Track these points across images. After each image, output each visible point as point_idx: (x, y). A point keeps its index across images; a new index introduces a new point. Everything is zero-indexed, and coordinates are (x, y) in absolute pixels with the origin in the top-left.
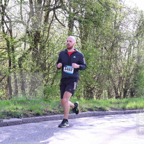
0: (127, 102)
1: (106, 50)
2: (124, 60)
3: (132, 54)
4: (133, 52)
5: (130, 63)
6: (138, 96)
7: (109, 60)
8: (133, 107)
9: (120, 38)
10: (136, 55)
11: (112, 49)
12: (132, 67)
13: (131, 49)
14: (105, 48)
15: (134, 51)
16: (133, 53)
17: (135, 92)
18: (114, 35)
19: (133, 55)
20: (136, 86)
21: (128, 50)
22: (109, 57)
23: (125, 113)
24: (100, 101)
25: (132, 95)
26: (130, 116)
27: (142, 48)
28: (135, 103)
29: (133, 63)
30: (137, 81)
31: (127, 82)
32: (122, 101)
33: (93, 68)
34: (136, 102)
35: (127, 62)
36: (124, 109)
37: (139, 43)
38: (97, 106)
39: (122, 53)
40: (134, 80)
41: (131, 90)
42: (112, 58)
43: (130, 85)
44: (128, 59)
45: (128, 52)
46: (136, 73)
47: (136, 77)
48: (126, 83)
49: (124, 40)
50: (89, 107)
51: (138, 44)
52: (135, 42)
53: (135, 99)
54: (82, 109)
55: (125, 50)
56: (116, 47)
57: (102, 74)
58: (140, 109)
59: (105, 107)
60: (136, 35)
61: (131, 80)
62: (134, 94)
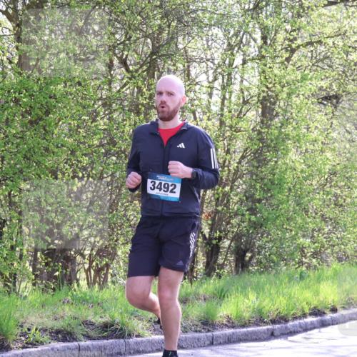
0: (221, 296)
1: (127, 70)
2: (204, 113)
3: (236, 87)
4: (242, 77)
5: (231, 127)
6: (266, 267)
7: (142, 116)
8: (247, 315)
9: (186, 18)
10: (254, 91)
11: (152, 66)
12: (239, 145)
13: (231, 65)
14: (124, 62)
15: (246, 76)
16: (242, 81)
17: (252, 251)
18: (160, 7)
19: (242, 91)
20: (256, 226)
21: (219, 70)
22: (142, 101)
23: (212, 343)
24: (105, 294)
25: (242, 265)
26: (233, 352)
27: (278, 60)
28: (252, 296)
29: (243, 125)
30: (259, 201)
31: (220, 208)
32: (201, 291)
33: (73, 152)
34: (258, 294)
35: (217, 123)
36: (207, 323)
37: (264, 38)
38: (91, 318)
39: (197, 84)
40: (249, 197)
41: (237, 240)
42: (152, 107)
43: (233, 221)
44: (222, 109)
45: (220, 80)
46: (257, 167)
47: (258, 186)
48: (217, 212)
49: (201, 27)
50: (59, 325)
51: (260, 42)
52: (250, 35)
53: (255, 279)
54: (23, 334)
55: (206, 73)
56: (169, 56)
57: (113, 175)
58: (273, 322)
59: (126, 320)
60: (252, 6)
61: (236, 199)
62: (251, 258)
